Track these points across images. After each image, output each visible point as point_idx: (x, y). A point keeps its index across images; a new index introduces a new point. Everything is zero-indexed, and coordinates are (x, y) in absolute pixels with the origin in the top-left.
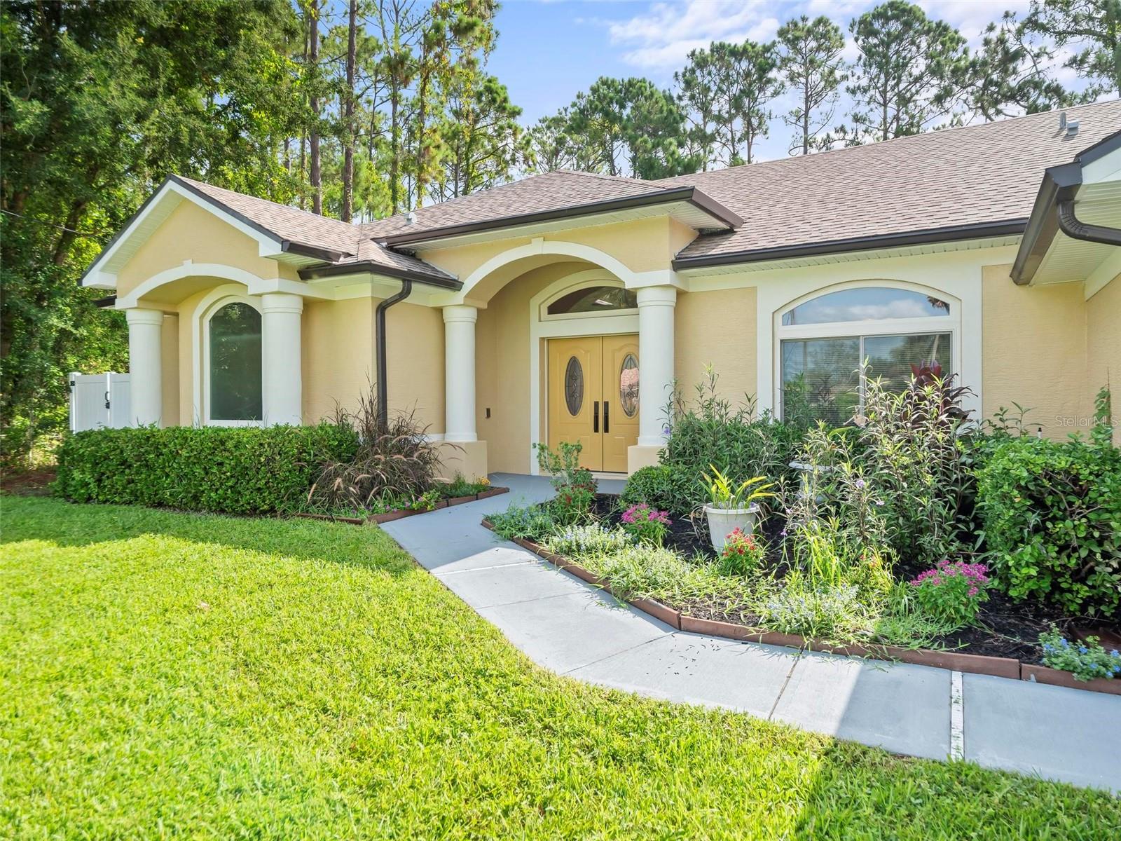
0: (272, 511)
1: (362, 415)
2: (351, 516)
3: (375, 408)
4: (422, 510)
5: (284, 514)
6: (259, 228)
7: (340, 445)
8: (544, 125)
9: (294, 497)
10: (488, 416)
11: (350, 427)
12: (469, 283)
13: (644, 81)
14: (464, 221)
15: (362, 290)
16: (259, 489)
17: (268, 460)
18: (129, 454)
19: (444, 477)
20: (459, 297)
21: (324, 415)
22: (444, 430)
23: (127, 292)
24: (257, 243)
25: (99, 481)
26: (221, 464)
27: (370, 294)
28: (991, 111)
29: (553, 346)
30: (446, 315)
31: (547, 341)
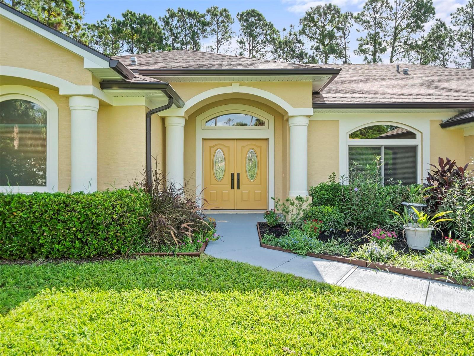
12: (189, 104)
15: (139, 101)
27: (144, 104)
29: (206, 142)
30: (168, 122)
31: (204, 139)
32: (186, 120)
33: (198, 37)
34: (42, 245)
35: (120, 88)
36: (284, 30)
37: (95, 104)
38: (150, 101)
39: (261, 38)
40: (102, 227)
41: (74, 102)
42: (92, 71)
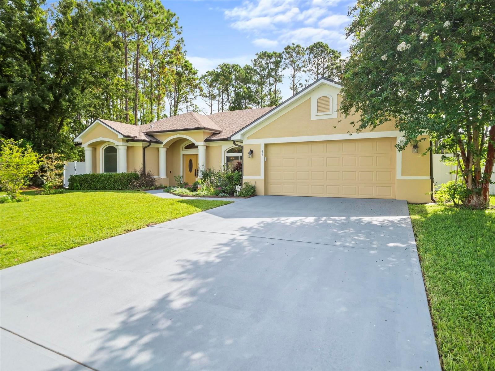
0: (122, 189)
1: (140, 171)
2: (138, 190)
3: (143, 169)
4: (152, 190)
5: (124, 189)
6: (118, 132)
7: (135, 177)
8: (208, 74)
9: (126, 187)
10: (171, 172)
11: (137, 174)
12: (164, 142)
13: (238, 65)
15: (140, 144)
16: (119, 185)
17: (121, 179)
18: (89, 179)
19: (157, 184)
20: (162, 145)
21: (131, 171)
22: (159, 175)
23: (84, 143)
24: (118, 135)
25: (81, 186)
26: (111, 180)
27: (142, 145)
31: (184, 155)
37: (125, 147)
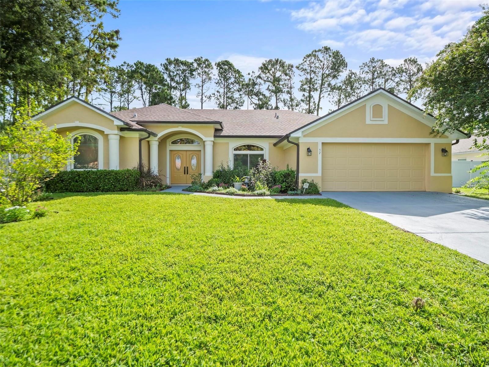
6: (115, 117)
12: (159, 136)
14: (155, 120)
20: (156, 138)
24: (113, 121)
27: (138, 136)
28: (250, 97)
29: (172, 152)
30: (151, 143)
31: (171, 151)
32: (159, 142)
33: (188, 79)
34: (100, 187)
35: (128, 131)
36: (249, 74)
37: (118, 137)
38: (141, 135)
39: (232, 80)
40: (121, 181)
41: (110, 137)
42: (118, 126)
